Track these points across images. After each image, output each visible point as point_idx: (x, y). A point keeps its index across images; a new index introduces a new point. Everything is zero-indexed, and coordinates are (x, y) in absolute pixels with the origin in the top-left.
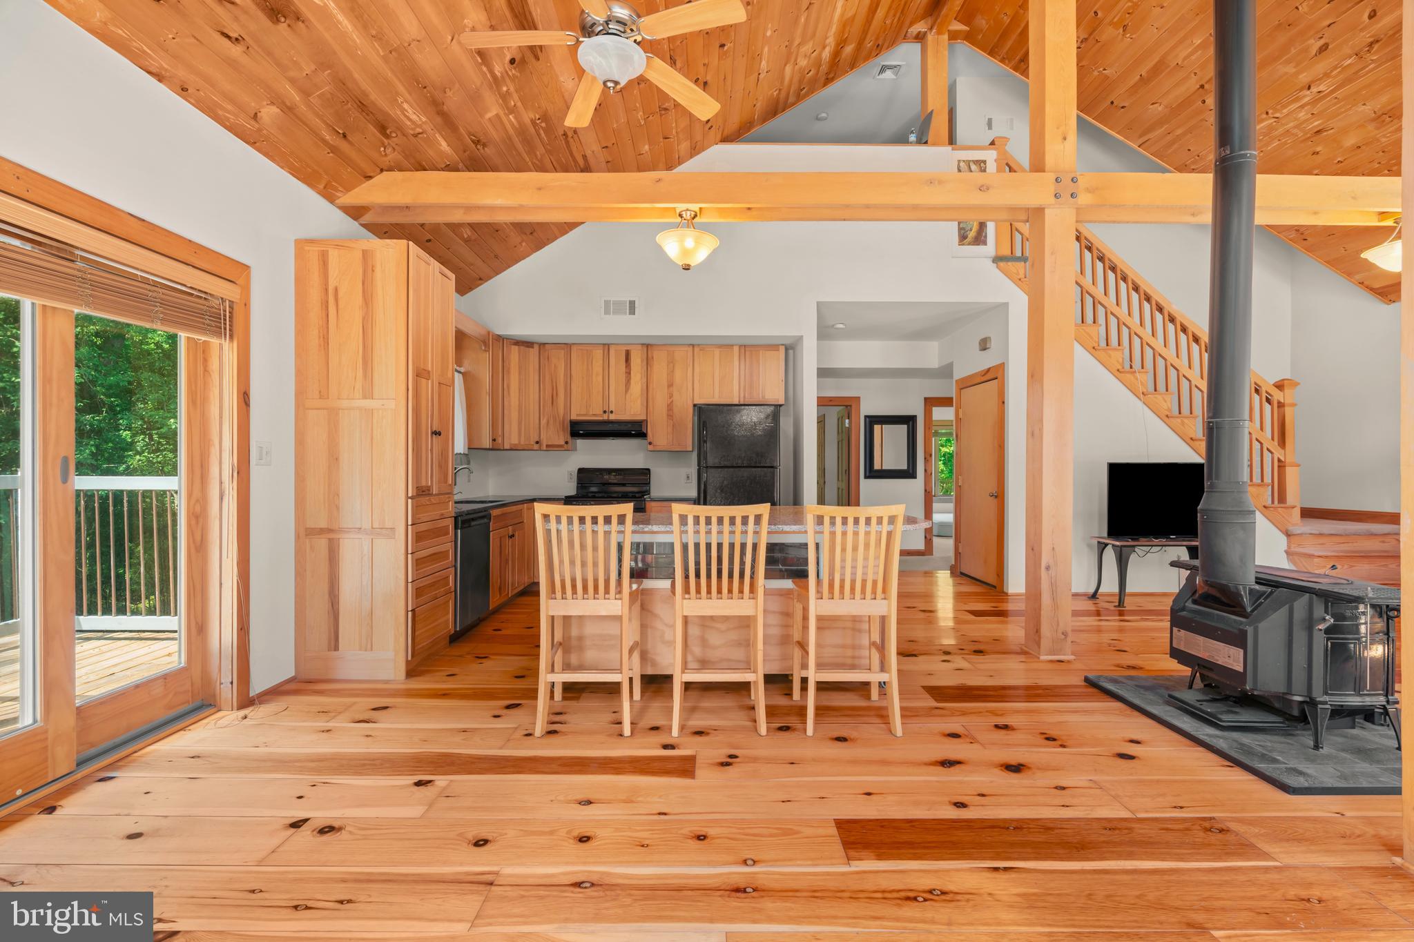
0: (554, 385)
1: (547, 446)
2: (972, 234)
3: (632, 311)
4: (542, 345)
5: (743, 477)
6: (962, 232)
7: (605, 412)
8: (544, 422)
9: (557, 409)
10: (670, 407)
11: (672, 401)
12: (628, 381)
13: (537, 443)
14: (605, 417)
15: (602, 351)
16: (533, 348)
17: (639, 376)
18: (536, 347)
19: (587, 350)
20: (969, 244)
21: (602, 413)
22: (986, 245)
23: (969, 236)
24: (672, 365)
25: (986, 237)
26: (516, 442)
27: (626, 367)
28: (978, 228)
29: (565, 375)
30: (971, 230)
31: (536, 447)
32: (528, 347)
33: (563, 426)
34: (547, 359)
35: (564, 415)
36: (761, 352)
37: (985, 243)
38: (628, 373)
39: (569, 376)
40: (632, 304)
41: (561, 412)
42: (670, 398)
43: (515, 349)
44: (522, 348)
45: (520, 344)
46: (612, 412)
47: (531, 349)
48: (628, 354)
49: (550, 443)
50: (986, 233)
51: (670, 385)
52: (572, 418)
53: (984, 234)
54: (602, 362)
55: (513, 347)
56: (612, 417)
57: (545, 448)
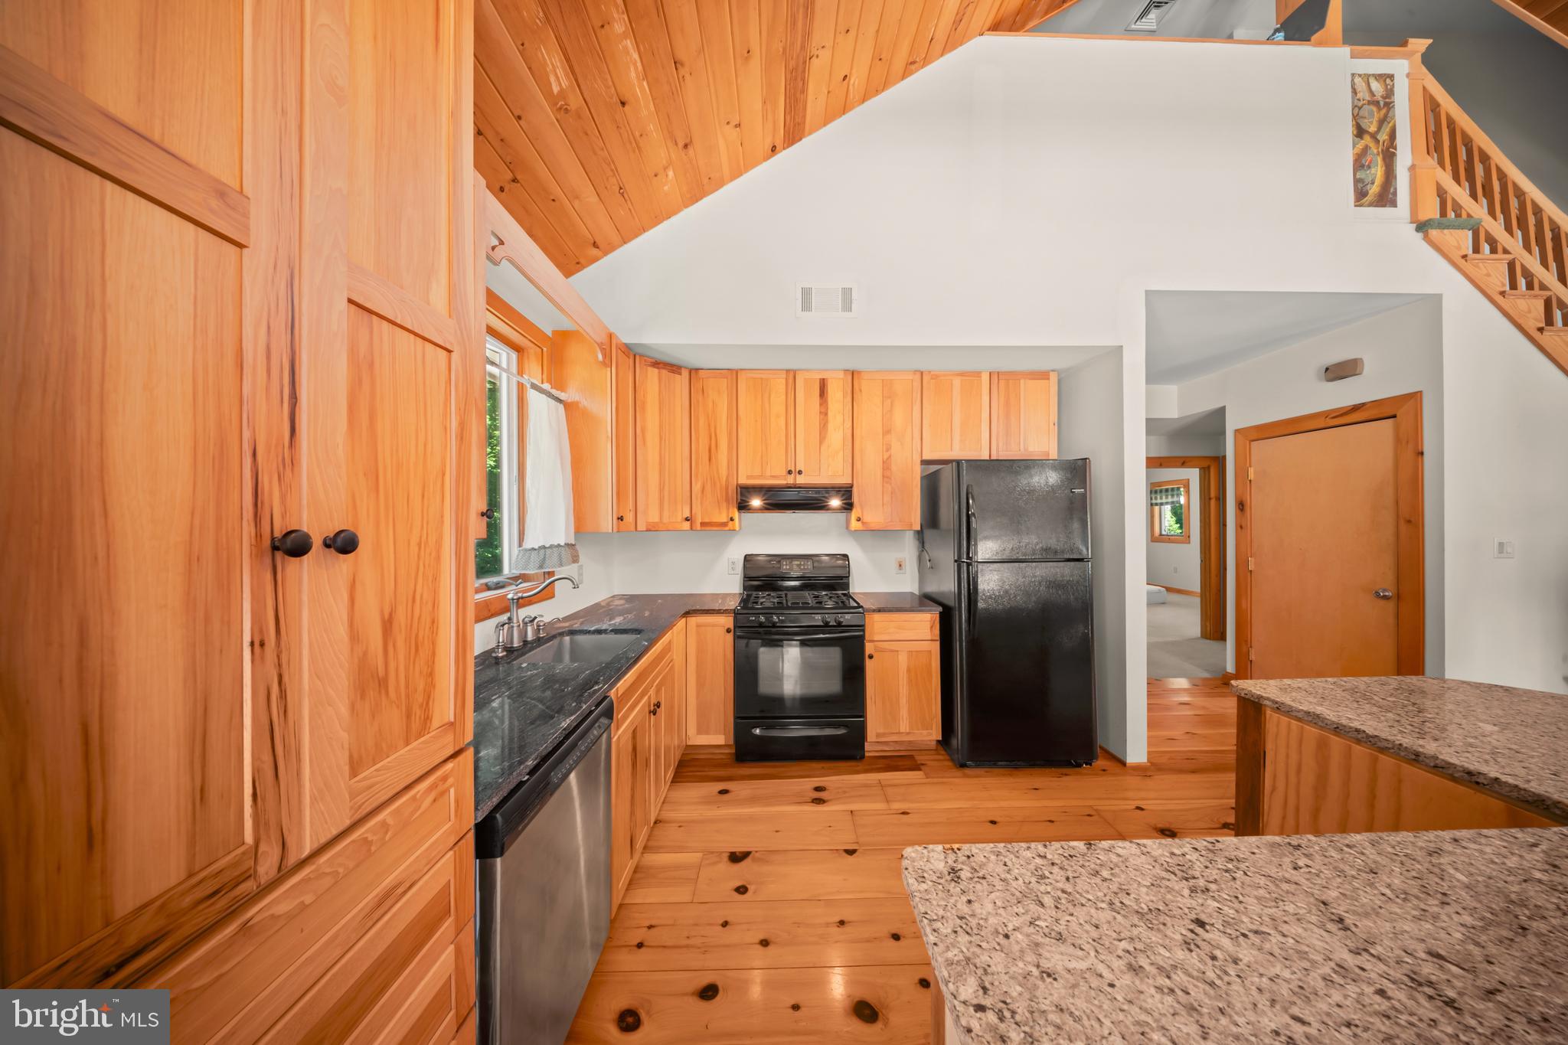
0: (713, 430)
1: (703, 524)
2: (1374, 190)
3: (847, 306)
4: (694, 371)
5: (1035, 576)
6: (1360, 185)
7: (790, 472)
8: (697, 487)
9: (718, 470)
10: (886, 465)
11: (890, 456)
12: (824, 425)
13: (687, 519)
14: (790, 480)
15: (784, 381)
16: (680, 374)
17: (839, 418)
18: (685, 374)
19: (762, 379)
20: (1371, 205)
21: (784, 472)
22: (1396, 206)
23: (1371, 192)
24: (889, 401)
25: (1395, 194)
26: (656, 519)
27: (821, 405)
28: (1383, 179)
29: (729, 417)
30: (1373, 183)
31: (687, 525)
32: (673, 372)
33: (727, 493)
34: (701, 392)
35: (727, 477)
36: (1022, 381)
37: (1394, 204)
38: (824, 414)
39: (735, 418)
40: (847, 293)
41: (724, 472)
42: (887, 450)
43: (653, 373)
44: (664, 372)
45: (661, 365)
46: (800, 472)
47: (677, 376)
48: (823, 385)
49: (707, 520)
50: (1396, 189)
51: (887, 432)
52: (739, 482)
53: (1392, 190)
54: (784, 397)
55: (649, 368)
56: (801, 480)
57: (699, 528)
